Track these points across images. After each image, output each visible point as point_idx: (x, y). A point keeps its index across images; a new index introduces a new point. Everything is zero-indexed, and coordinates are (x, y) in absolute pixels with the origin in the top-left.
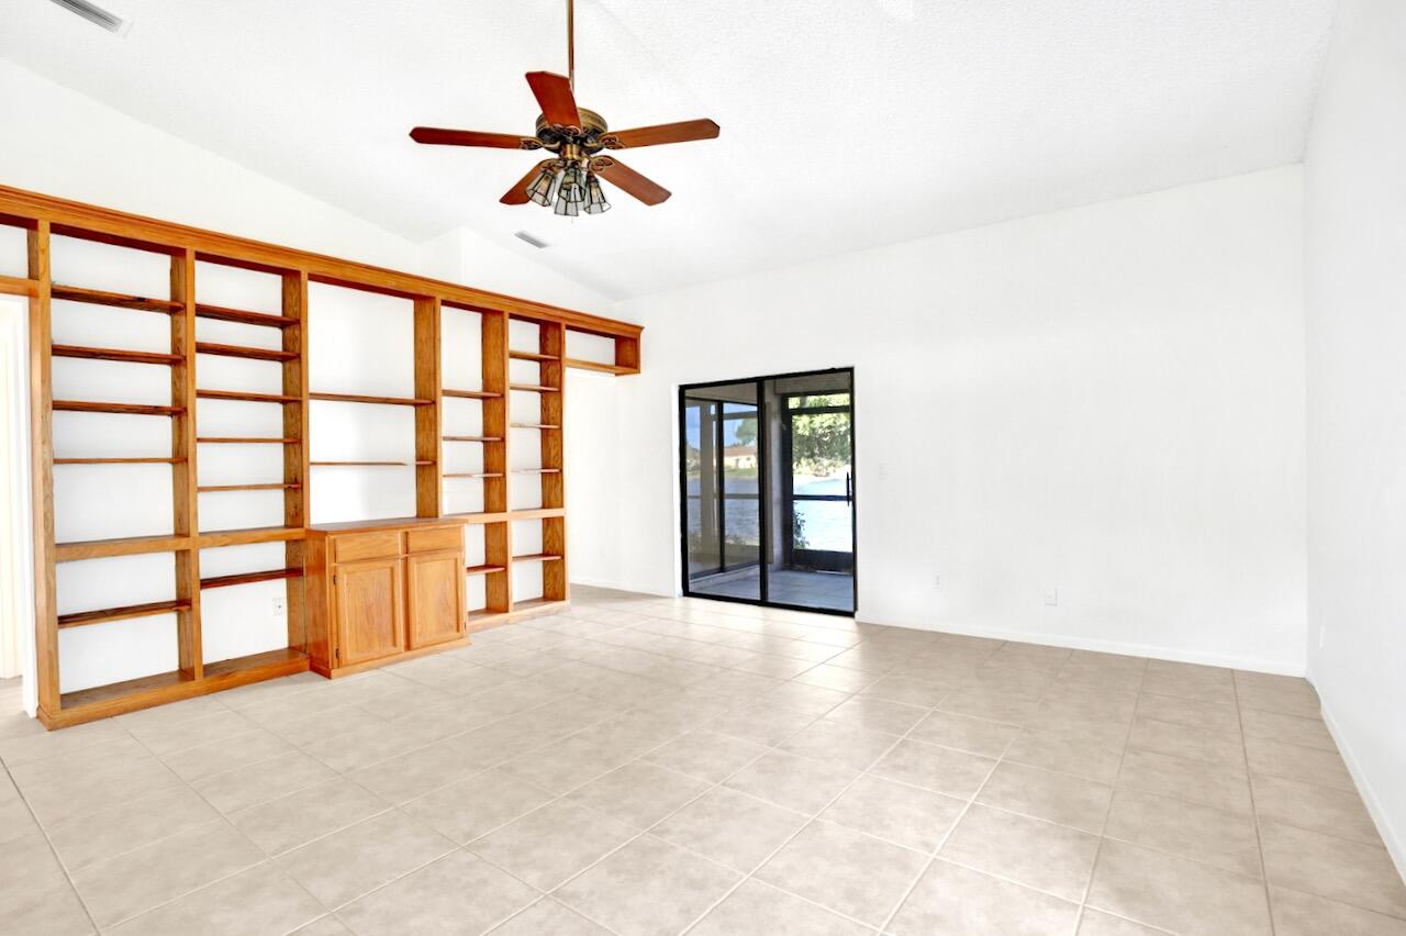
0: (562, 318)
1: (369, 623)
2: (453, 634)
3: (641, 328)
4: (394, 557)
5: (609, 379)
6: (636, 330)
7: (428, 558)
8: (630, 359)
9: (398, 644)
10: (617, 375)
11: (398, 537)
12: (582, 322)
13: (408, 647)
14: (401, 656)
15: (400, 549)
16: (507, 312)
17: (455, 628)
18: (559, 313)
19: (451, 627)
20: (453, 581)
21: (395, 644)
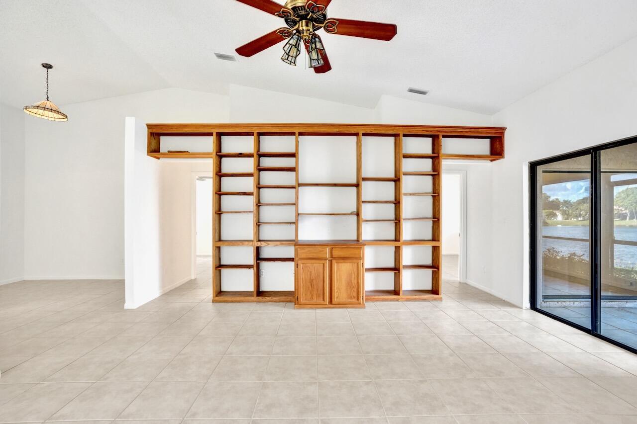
0: (439, 131)
1: (312, 287)
2: (354, 300)
3: (504, 129)
4: (326, 259)
5: (487, 164)
6: (499, 131)
7: (342, 261)
8: (499, 150)
9: (325, 300)
10: (491, 161)
11: (328, 249)
12: (455, 132)
13: (331, 302)
14: (326, 306)
15: (328, 256)
16: (401, 133)
17: (356, 298)
18: (436, 129)
19: (354, 297)
20: (356, 274)
21: (324, 300)
